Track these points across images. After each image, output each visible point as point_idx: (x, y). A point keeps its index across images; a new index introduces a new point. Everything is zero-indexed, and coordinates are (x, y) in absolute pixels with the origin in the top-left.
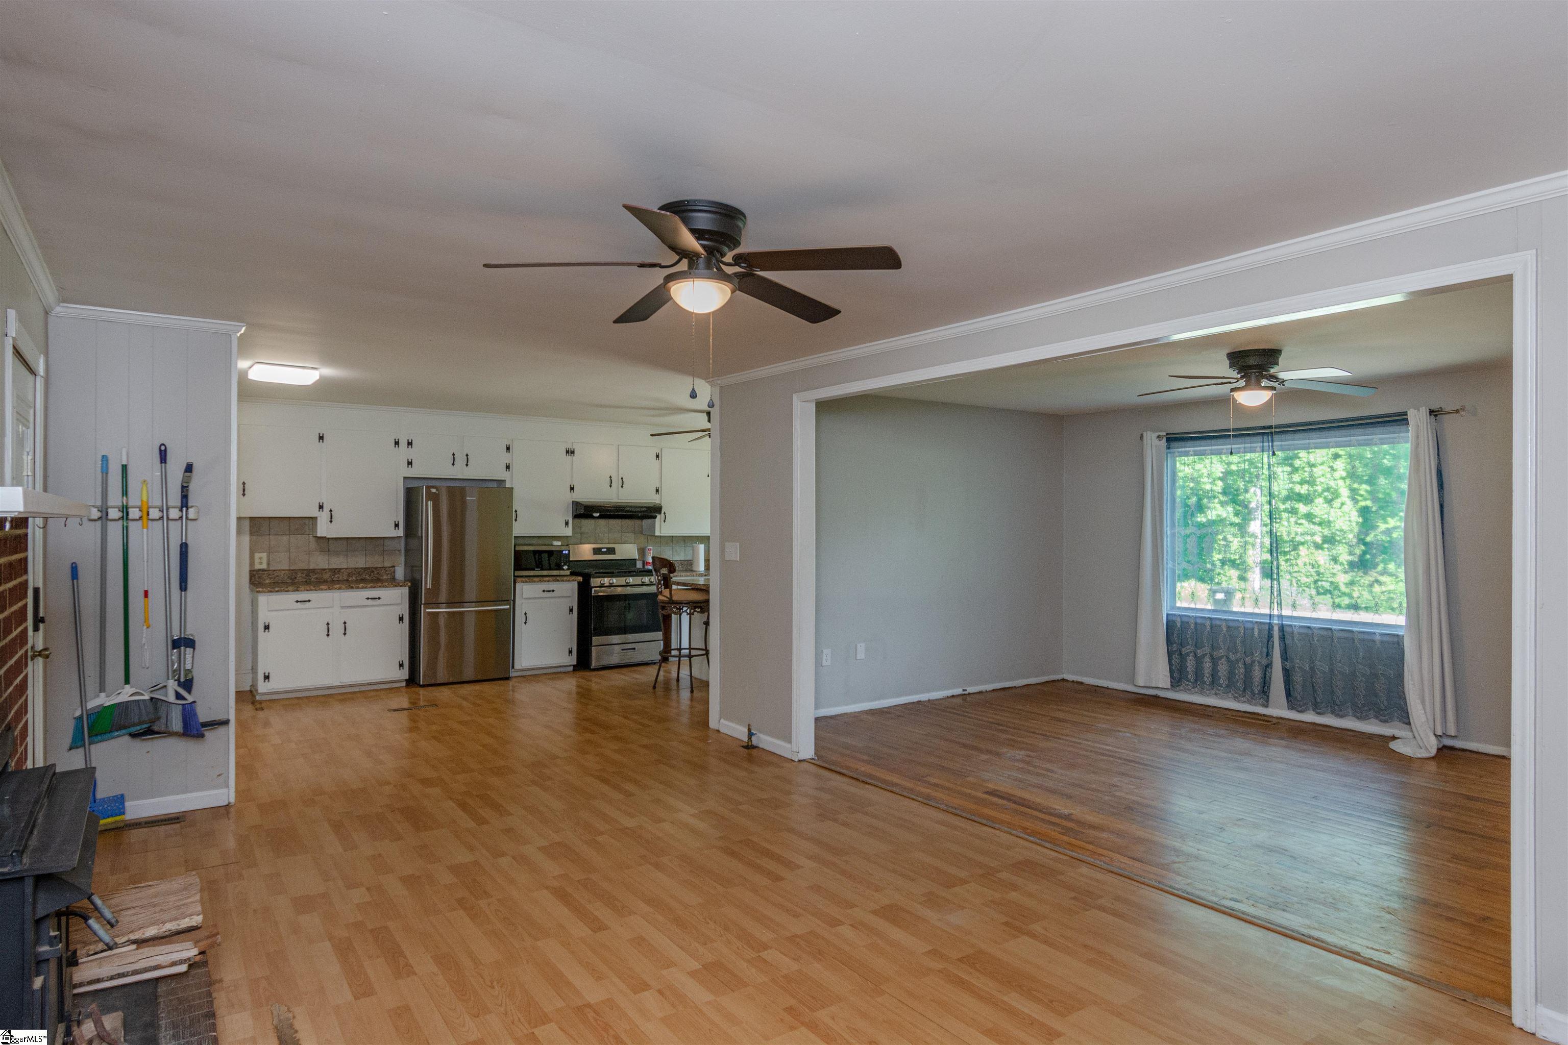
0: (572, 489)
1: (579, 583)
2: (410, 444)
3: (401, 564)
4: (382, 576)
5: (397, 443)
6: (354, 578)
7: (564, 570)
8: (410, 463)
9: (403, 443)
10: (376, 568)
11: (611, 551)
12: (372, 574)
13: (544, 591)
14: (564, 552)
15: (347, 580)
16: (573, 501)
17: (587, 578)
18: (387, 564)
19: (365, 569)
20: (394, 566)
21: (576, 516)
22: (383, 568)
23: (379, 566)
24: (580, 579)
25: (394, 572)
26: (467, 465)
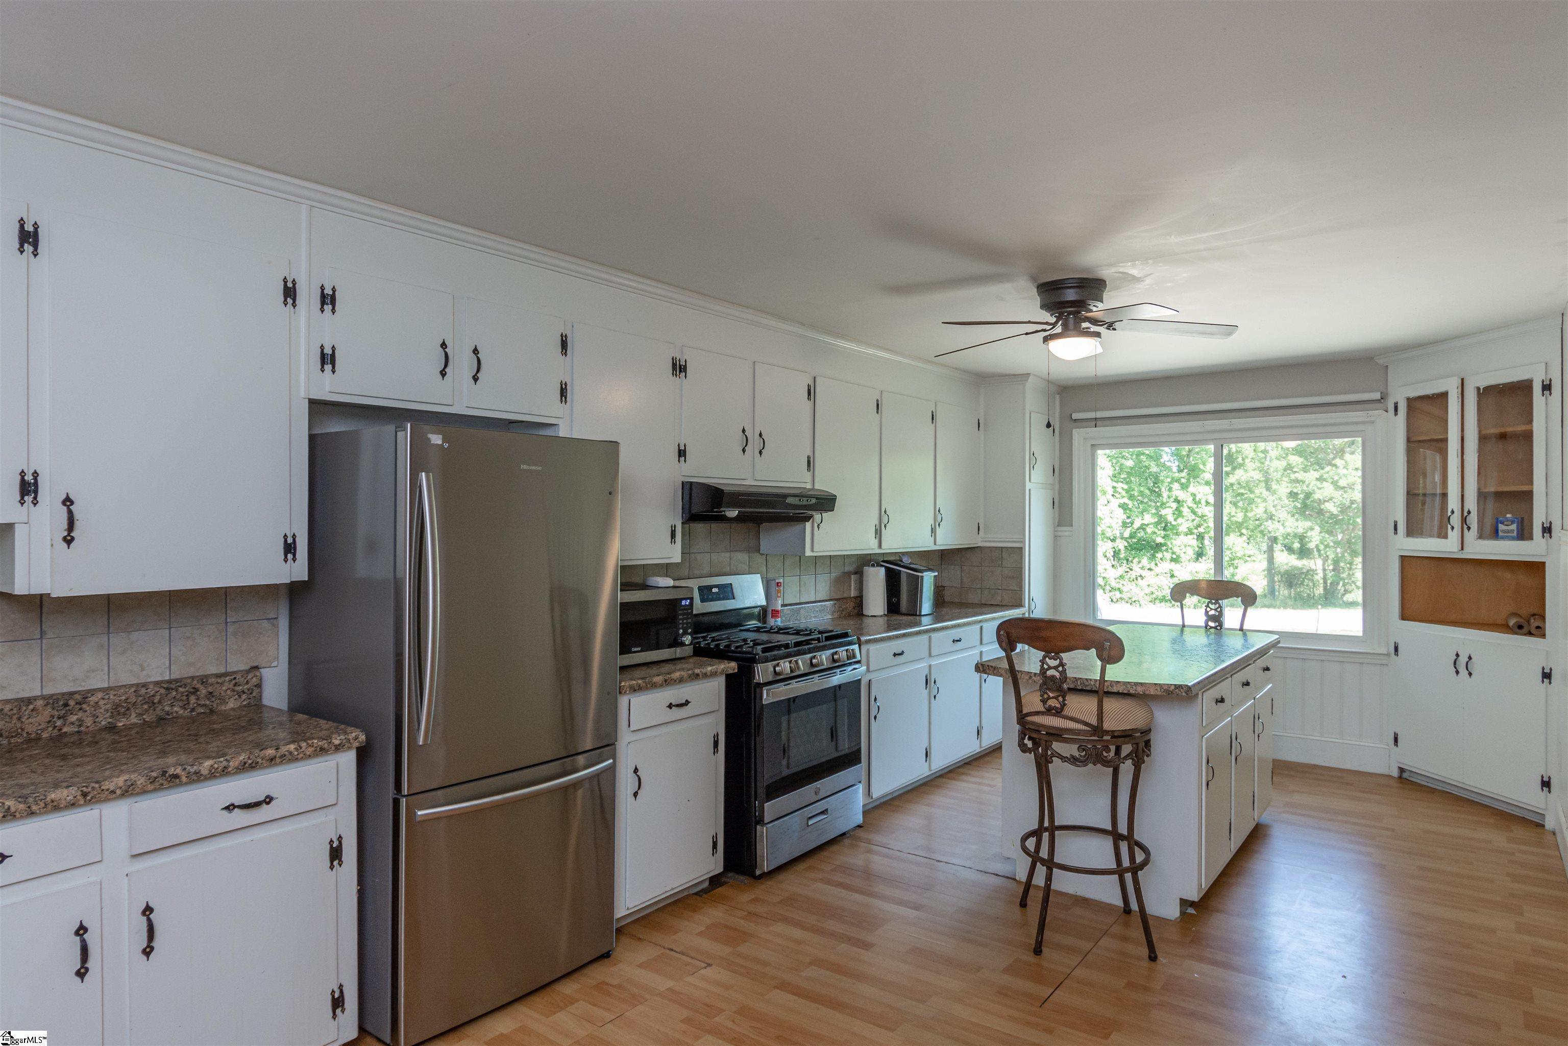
0: (682, 453)
1: (729, 678)
2: (328, 299)
3: (277, 658)
4: (223, 701)
5: (290, 293)
6: (134, 719)
7: (682, 644)
8: (328, 359)
9: (307, 296)
10: (203, 680)
11: (727, 592)
12: (193, 699)
13: (670, 706)
14: (683, 603)
15: (111, 728)
16: (683, 483)
17: (747, 663)
18: (237, 664)
19: (169, 686)
20: (257, 668)
21: (691, 517)
22: (226, 674)
23: (213, 670)
24: (732, 666)
25: (259, 686)
26: (475, 379)
